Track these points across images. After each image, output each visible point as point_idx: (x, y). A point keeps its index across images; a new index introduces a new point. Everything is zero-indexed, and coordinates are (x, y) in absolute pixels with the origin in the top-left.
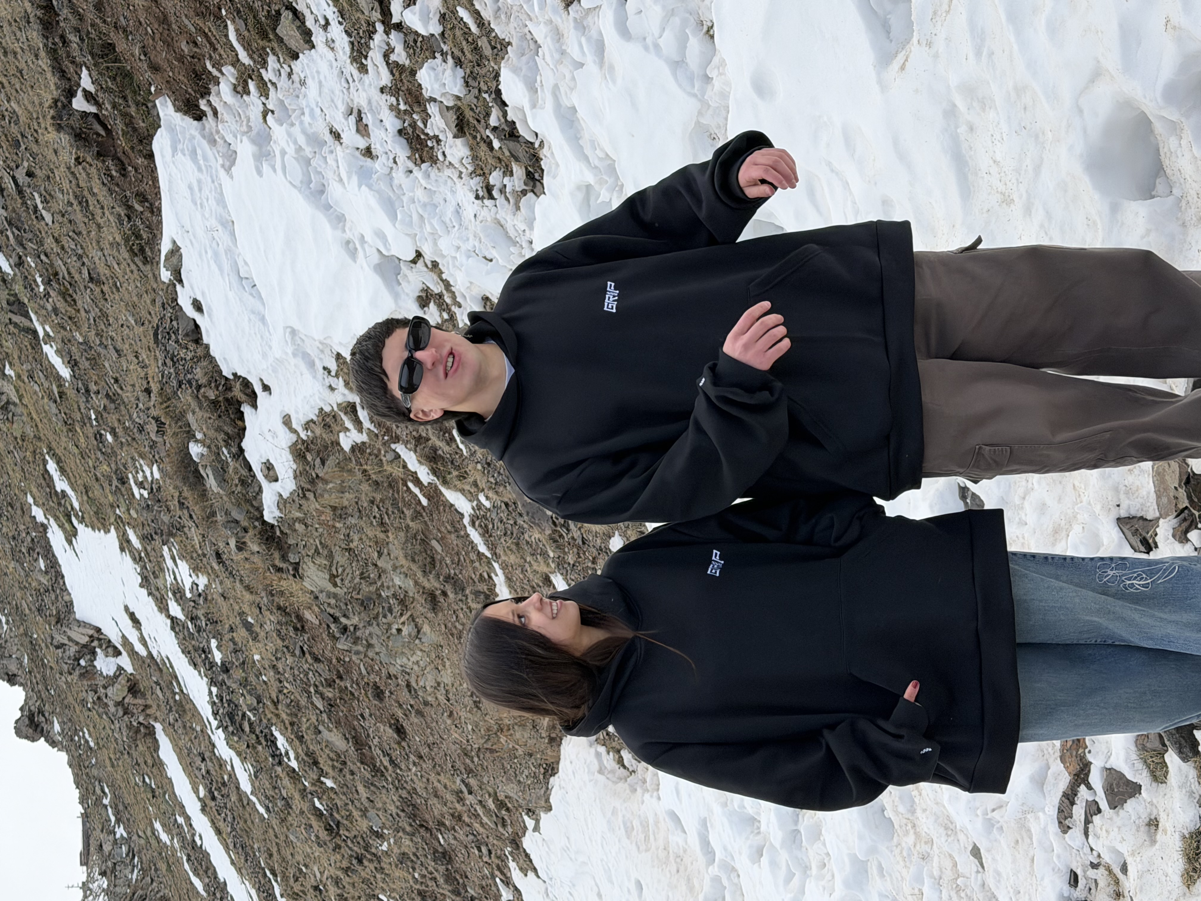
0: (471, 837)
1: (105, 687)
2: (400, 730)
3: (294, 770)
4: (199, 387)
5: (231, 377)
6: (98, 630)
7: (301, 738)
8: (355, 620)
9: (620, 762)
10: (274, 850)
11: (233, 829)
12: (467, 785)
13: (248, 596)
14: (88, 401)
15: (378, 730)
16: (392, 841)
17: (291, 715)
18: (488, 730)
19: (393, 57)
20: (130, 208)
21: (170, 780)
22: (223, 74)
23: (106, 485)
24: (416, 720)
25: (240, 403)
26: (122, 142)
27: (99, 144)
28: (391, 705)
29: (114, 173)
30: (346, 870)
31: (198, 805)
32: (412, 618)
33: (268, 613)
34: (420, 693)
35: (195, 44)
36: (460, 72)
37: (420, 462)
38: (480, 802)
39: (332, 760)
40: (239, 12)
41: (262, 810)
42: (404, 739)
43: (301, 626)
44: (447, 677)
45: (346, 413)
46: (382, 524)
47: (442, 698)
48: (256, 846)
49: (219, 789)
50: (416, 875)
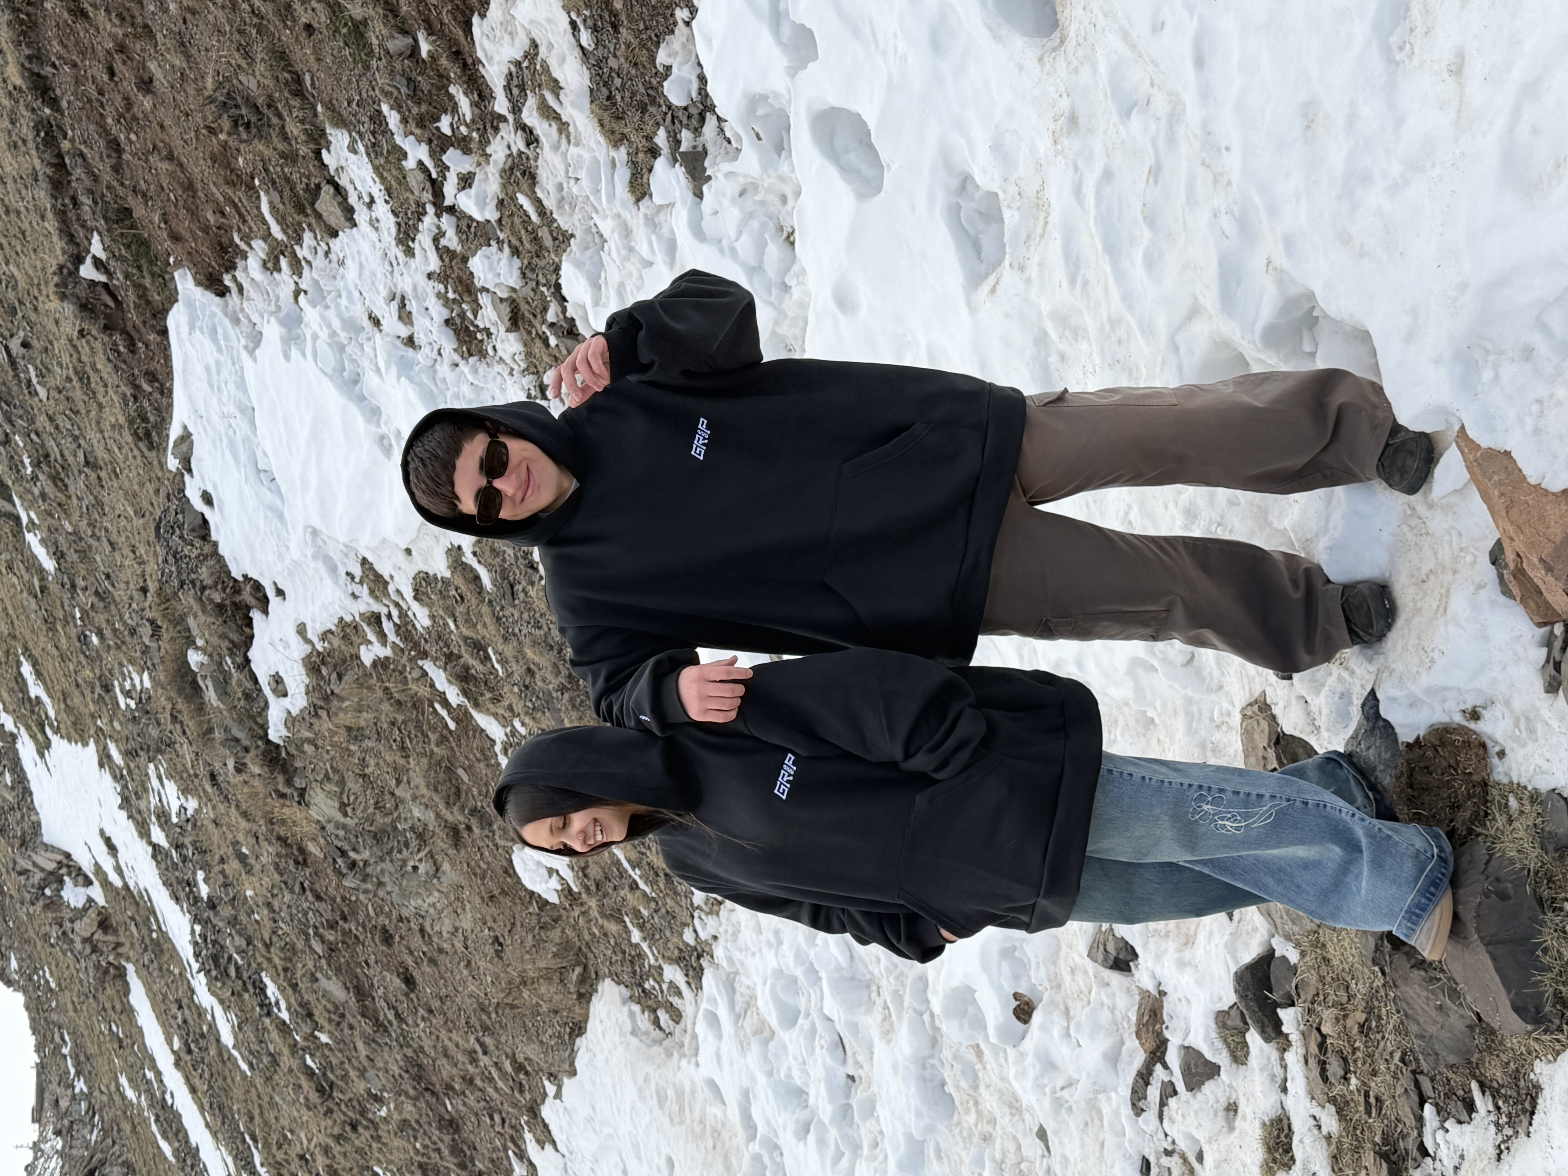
0: (483, 1104)
1: (72, 921)
2: (409, 981)
3: (284, 1022)
4: (203, 588)
5: (241, 579)
6: (68, 856)
7: (294, 987)
8: (366, 854)
9: (656, 1022)
10: (256, 1112)
11: (210, 1087)
12: (482, 1045)
13: (244, 824)
14: (73, 598)
15: (384, 979)
16: (392, 1106)
17: (284, 959)
18: (510, 983)
19: (443, 242)
20: (137, 387)
21: (140, 1029)
22: (251, 248)
23: (87, 692)
24: (428, 969)
25: (249, 608)
26: (133, 316)
27: (107, 316)
28: (400, 952)
29: (121, 349)
30: (338, 1138)
31: (172, 1059)
32: (431, 855)
33: (266, 843)
34: (435, 939)
35: (223, 214)
36: (517, 263)
37: (450, 682)
38: (496, 1064)
39: (329, 1012)
40: (274, 183)
41: (244, 1066)
42: (412, 991)
43: (302, 859)
44: (466, 922)
45: (369, 625)
46: (403, 748)
47: (459, 946)
48: (235, 1108)
49: (196, 1041)
50: (418, 1145)
